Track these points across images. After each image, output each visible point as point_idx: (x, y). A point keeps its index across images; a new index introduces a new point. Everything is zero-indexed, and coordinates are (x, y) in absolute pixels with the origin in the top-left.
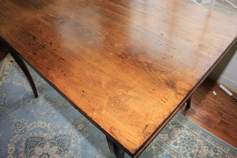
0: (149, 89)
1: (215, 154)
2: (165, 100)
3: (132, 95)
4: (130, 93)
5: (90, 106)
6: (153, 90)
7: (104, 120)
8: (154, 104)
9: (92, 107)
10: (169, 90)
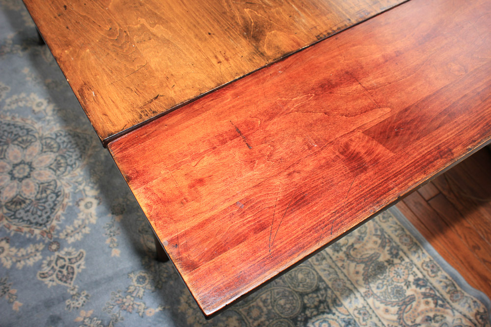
0: (202, 31)
1: (391, 259)
2: (221, 58)
3: (159, 35)
4: (159, 30)
5: (65, 37)
6: (210, 34)
7: (80, 68)
8: (195, 62)
9: (67, 39)
10: (244, 42)
